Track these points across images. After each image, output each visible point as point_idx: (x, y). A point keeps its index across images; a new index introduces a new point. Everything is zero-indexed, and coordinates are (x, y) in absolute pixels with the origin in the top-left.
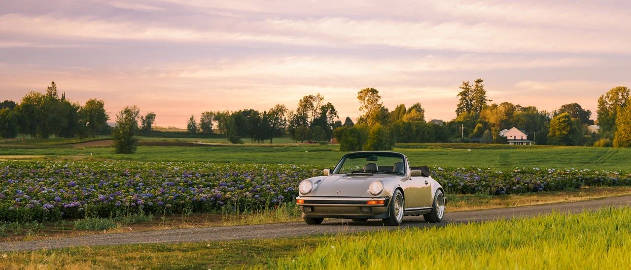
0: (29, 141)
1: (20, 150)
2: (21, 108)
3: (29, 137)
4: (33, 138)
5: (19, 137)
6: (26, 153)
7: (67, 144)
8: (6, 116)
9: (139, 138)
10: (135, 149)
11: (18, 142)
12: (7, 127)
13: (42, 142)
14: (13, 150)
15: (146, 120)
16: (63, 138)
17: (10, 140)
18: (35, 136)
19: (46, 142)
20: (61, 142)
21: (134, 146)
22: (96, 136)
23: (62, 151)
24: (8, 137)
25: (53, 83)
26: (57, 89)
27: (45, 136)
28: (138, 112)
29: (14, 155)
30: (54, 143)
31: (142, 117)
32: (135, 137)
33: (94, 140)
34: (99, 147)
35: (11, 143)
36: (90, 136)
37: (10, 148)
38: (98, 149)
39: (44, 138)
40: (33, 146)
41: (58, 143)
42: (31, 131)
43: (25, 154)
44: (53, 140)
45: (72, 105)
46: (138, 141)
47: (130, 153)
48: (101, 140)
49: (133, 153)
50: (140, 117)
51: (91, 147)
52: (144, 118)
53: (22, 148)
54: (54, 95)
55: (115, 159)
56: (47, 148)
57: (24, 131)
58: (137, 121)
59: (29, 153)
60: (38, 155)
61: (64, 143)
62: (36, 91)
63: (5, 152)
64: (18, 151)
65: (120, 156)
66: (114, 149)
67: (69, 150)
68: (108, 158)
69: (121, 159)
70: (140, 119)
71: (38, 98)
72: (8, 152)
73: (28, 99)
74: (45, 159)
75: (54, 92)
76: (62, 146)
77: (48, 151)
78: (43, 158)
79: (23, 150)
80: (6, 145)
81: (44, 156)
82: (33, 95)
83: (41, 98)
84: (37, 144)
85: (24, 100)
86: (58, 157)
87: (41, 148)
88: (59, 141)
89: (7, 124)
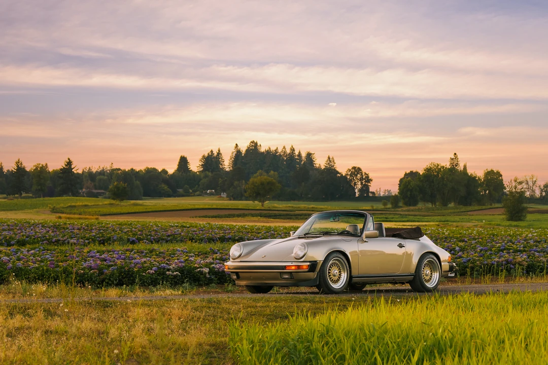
0: (428, 209)
1: (419, 217)
2: (422, 178)
3: (430, 205)
4: (434, 206)
5: (420, 205)
6: (423, 220)
7: (465, 212)
8: (408, 185)
9: (528, 206)
10: (525, 216)
11: (419, 210)
12: (409, 196)
13: (441, 210)
14: (411, 218)
15: (544, 189)
16: (461, 206)
17: (412, 208)
18: (435, 204)
19: (445, 210)
20: (458, 210)
21: (524, 214)
22: (493, 204)
23: (457, 218)
24: (410, 205)
25: (455, 154)
26: (459, 160)
27: (445, 204)
28: (535, 181)
29: (411, 221)
30: (452, 211)
31: (539, 186)
32: (525, 205)
33: (490, 208)
34: (493, 215)
35: (413, 211)
36: (487, 204)
37: (409, 215)
38: (491, 217)
39: (444, 206)
40: (432, 214)
41: (456, 211)
42: (432, 199)
43: (422, 222)
44: (452, 208)
45: (469, 175)
46: (528, 209)
47: (520, 220)
48: (497, 208)
49: (523, 220)
50: (538, 186)
51: (486, 215)
52: (542, 188)
53: (420, 216)
54: (456, 166)
55: (503, 226)
56: (444, 215)
57: (425, 200)
58: (535, 190)
59: (425, 220)
60: (434, 222)
61: (462, 210)
62: (436, 162)
63: (404, 219)
64: (416, 218)
65: (508, 223)
66: (504, 216)
67: (464, 217)
68: (497, 225)
69: (508, 226)
70: (538, 188)
71: (438, 169)
72: (406, 219)
73: (428, 170)
74: (438, 225)
75: (456, 162)
76: (459, 214)
77: (443, 218)
78: (436, 225)
79: (421, 217)
80: (407, 213)
81: (437, 223)
82: (433, 166)
83: (440, 169)
84: (436, 212)
85: (425, 170)
86: (450, 223)
87: (438, 216)
88: (457, 209)
89: (409, 193)
